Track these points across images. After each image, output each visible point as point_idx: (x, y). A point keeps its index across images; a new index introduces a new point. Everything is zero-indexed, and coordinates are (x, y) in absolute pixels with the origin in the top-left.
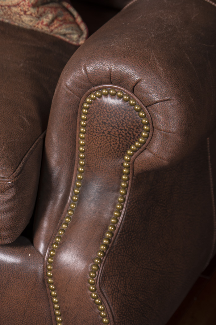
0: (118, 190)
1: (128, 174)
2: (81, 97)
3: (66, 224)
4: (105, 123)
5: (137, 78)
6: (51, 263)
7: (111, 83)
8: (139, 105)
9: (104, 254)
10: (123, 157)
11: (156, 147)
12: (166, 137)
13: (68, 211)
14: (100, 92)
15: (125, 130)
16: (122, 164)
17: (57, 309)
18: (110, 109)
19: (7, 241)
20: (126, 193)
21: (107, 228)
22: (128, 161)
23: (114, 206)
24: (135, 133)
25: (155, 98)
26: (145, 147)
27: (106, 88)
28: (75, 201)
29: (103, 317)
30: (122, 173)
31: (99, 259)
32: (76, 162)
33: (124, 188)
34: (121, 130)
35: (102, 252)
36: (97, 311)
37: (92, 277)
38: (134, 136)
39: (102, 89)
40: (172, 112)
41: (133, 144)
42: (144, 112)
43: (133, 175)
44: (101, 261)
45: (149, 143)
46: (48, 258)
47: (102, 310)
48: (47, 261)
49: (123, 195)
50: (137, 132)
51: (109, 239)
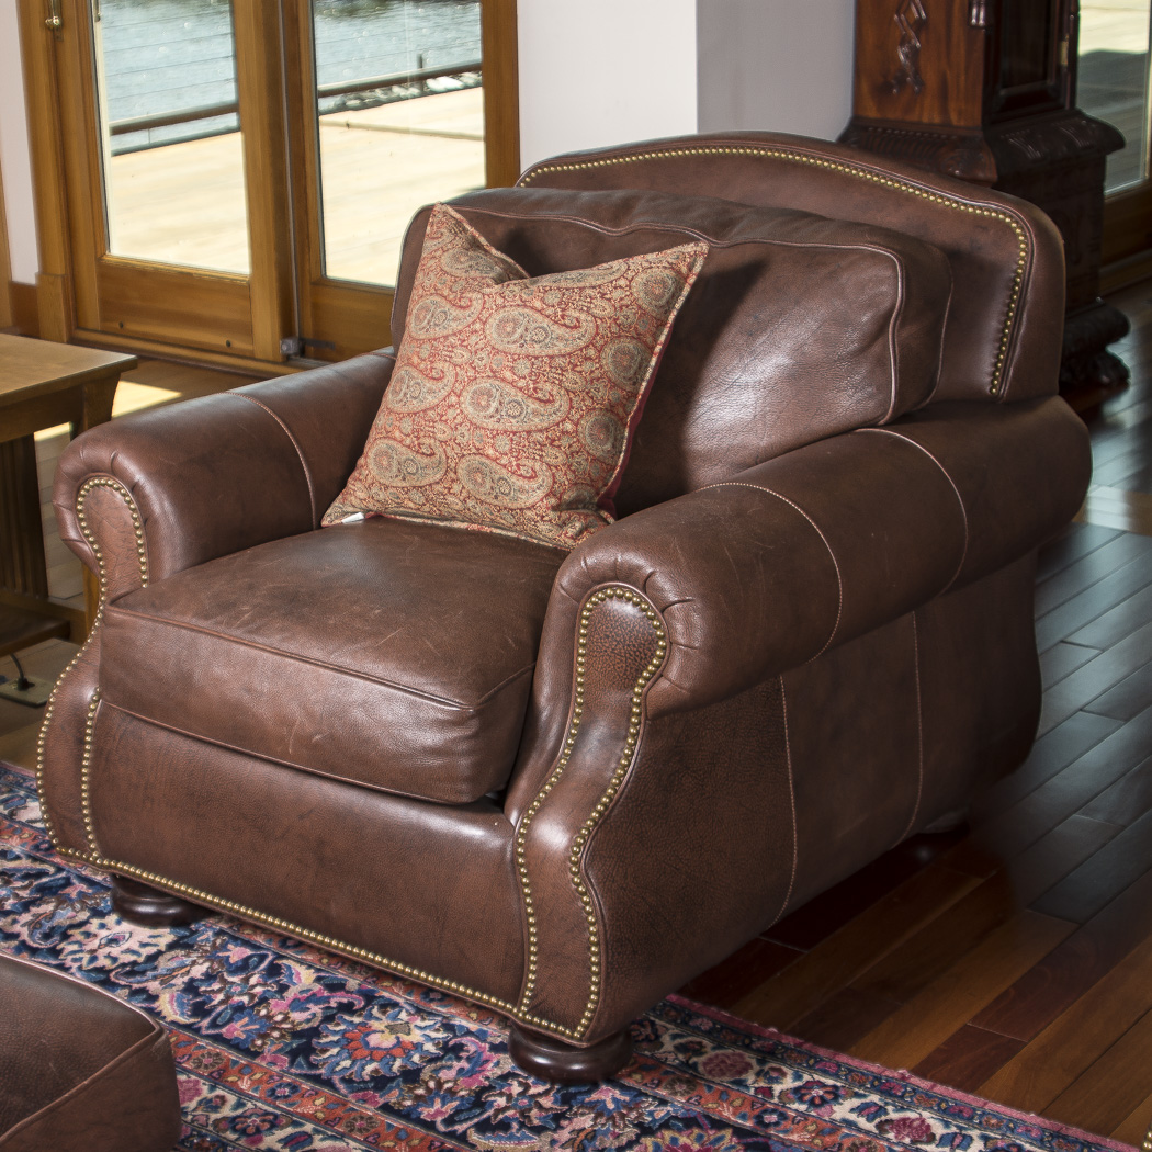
0: (625, 738)
1: (639, 715)
2: (579, 602)
3: (551, 785)
4: (608, 637)
5: (649, 570)
6: (522, 835)
7: (617, 579)
8: (653, 611)
9: (596, 823)
10: (633, 688)
11: (674, 672)
12: (686, 654)
13: (556, 768)
14: (603, 593)
15: (634, 646)
16: (631, 699)
17: (529, 905)
18: (614, 616)
19: (465, 799)
20: (635, 744)
21: (605, 790)
22: (638, 695)
23: (618, 762)
24: (646, 651)
25: (672, 597)
26: (660, 673)
27: (611, 587)
28: (567, 755)
29: (589, 913)
30: (631, 714)
31: (587, 829)
32: (573, 699)
33: (634, 736)
34: (628, 645)
35: (593, 820)
36: (581, 904)
37: (576, 854)
38: (646, 655)
39: (606, 588)
40: (696, 619)
41: (645, 668)
42: (659, 620)
43: (646, 718)
44: (590, 832)
45: (665, 666)
46: (520, 827)
47: (587, 904)
48: (519, 832)
49: (631, 745)
50: (650, 650)
51: (605, 805)
